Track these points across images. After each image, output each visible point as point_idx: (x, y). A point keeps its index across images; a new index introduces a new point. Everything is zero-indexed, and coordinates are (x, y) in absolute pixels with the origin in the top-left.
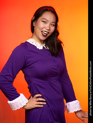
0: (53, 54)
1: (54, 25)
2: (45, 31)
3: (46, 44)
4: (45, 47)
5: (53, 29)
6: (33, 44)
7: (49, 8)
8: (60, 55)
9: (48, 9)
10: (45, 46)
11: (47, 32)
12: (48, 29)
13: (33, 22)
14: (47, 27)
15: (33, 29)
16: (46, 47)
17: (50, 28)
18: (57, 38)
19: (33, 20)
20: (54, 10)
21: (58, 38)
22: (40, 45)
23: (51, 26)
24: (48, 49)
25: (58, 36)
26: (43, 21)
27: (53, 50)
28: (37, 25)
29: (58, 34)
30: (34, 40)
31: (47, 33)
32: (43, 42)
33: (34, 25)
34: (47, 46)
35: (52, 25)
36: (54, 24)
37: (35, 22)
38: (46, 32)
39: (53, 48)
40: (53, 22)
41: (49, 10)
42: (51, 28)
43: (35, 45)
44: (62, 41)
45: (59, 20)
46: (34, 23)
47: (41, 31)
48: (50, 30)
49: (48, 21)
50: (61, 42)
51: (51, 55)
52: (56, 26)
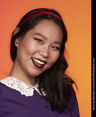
0: (55, 108)
1: (57, 48)
2: (39, 59)
3: (39, 85)
4: (38, 92)
5: (55, 55)
6: (12, 87)
7: (50, 13)
8: (70, 107)
9: (47, 15)
10: (39, 88)
11: (43, 61)
12: (45, 54)
13: (15, 39)
14: (43, 52)
15: (14, 53)
16: (41, 92)
17: (48, 53)
18: (64, 73)
19: (15, 34)
20: (61, 17)
21: (66, 73)
22: (28, 87)
23: (51, 50)
24: (45, 95)
25: (66, 69)
26: (36, 39)
27: (54, 99)
28: (24, 46)
29: (66, 65)
30: (15, 79)
31: (42, 63)
32: (33, 81)
33: (17, 45)
34: (42, 90)
35: (53, 47)
36: (58, 45)
37: (20, 38)
38: (41, 61)
39: (54, 95)
40: (56, 43)
41: (49, 16)
42: (51, 55)
43: (18, 89)
44: (73, 79)
45: (68, 38)
46: (17, 41)
47: (31, 57)
48: (50, 57)
49: (46, 38)
50: (72, 82)
51: (50, 108)
52: (62, 49)
